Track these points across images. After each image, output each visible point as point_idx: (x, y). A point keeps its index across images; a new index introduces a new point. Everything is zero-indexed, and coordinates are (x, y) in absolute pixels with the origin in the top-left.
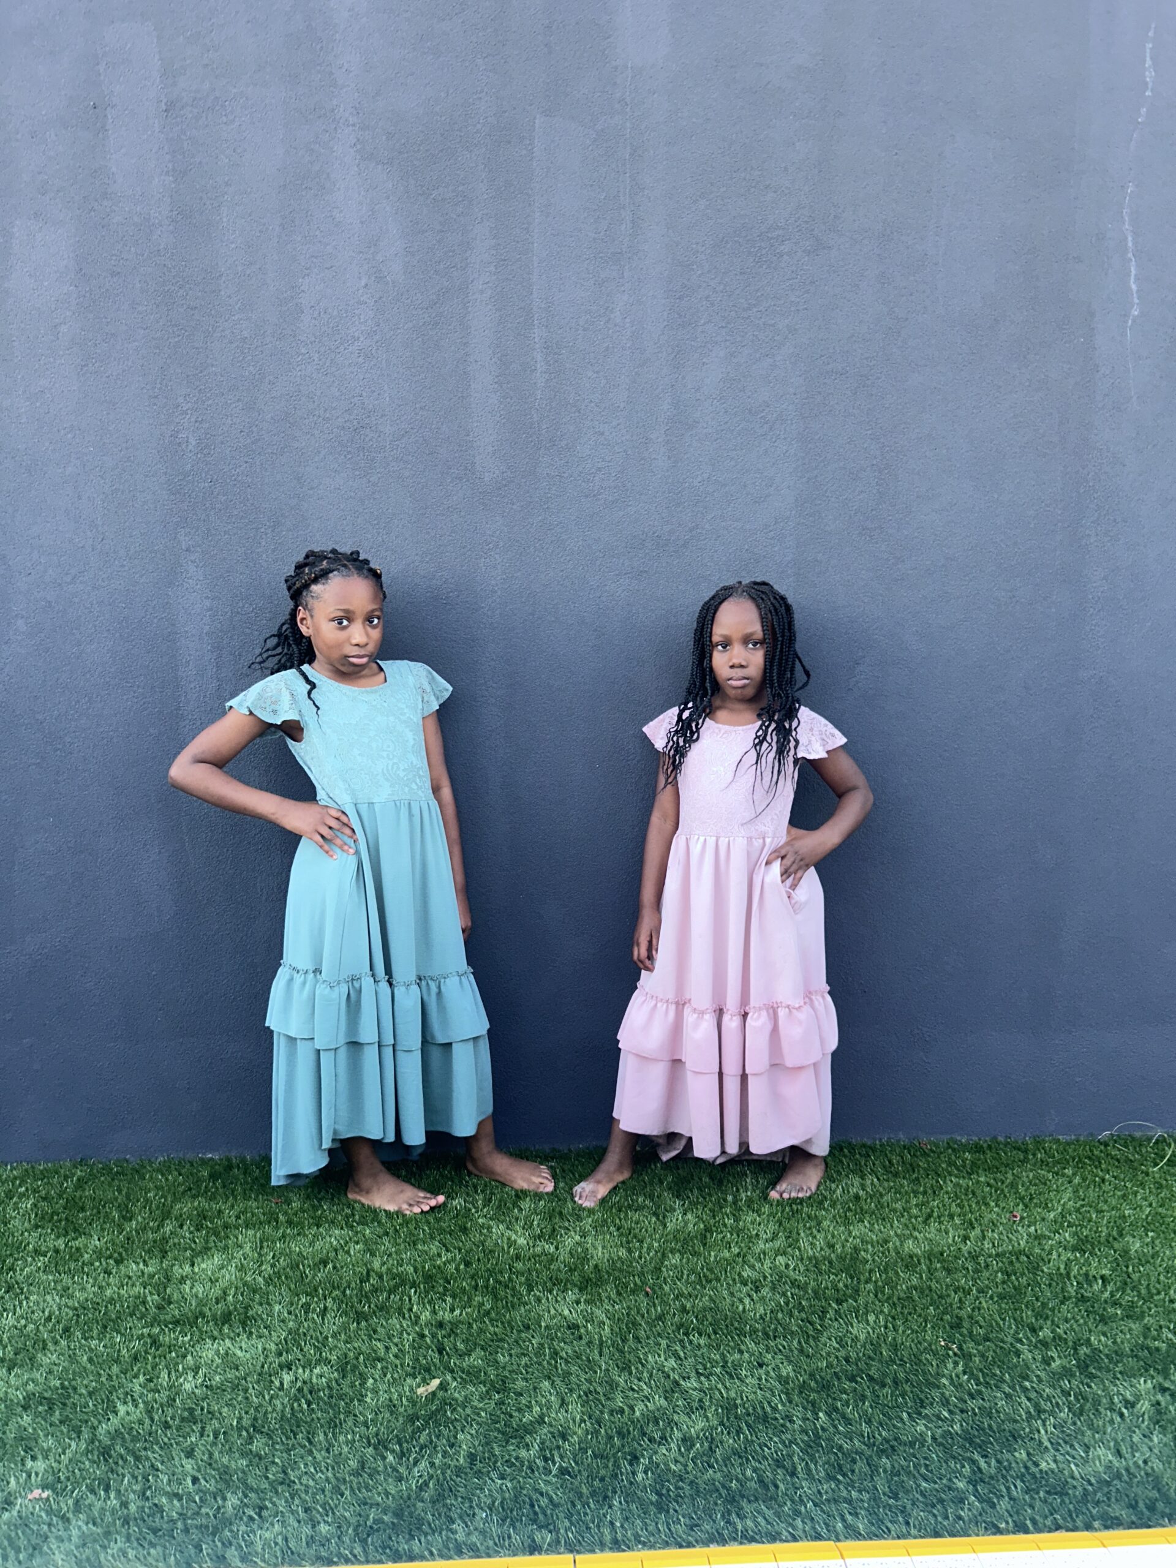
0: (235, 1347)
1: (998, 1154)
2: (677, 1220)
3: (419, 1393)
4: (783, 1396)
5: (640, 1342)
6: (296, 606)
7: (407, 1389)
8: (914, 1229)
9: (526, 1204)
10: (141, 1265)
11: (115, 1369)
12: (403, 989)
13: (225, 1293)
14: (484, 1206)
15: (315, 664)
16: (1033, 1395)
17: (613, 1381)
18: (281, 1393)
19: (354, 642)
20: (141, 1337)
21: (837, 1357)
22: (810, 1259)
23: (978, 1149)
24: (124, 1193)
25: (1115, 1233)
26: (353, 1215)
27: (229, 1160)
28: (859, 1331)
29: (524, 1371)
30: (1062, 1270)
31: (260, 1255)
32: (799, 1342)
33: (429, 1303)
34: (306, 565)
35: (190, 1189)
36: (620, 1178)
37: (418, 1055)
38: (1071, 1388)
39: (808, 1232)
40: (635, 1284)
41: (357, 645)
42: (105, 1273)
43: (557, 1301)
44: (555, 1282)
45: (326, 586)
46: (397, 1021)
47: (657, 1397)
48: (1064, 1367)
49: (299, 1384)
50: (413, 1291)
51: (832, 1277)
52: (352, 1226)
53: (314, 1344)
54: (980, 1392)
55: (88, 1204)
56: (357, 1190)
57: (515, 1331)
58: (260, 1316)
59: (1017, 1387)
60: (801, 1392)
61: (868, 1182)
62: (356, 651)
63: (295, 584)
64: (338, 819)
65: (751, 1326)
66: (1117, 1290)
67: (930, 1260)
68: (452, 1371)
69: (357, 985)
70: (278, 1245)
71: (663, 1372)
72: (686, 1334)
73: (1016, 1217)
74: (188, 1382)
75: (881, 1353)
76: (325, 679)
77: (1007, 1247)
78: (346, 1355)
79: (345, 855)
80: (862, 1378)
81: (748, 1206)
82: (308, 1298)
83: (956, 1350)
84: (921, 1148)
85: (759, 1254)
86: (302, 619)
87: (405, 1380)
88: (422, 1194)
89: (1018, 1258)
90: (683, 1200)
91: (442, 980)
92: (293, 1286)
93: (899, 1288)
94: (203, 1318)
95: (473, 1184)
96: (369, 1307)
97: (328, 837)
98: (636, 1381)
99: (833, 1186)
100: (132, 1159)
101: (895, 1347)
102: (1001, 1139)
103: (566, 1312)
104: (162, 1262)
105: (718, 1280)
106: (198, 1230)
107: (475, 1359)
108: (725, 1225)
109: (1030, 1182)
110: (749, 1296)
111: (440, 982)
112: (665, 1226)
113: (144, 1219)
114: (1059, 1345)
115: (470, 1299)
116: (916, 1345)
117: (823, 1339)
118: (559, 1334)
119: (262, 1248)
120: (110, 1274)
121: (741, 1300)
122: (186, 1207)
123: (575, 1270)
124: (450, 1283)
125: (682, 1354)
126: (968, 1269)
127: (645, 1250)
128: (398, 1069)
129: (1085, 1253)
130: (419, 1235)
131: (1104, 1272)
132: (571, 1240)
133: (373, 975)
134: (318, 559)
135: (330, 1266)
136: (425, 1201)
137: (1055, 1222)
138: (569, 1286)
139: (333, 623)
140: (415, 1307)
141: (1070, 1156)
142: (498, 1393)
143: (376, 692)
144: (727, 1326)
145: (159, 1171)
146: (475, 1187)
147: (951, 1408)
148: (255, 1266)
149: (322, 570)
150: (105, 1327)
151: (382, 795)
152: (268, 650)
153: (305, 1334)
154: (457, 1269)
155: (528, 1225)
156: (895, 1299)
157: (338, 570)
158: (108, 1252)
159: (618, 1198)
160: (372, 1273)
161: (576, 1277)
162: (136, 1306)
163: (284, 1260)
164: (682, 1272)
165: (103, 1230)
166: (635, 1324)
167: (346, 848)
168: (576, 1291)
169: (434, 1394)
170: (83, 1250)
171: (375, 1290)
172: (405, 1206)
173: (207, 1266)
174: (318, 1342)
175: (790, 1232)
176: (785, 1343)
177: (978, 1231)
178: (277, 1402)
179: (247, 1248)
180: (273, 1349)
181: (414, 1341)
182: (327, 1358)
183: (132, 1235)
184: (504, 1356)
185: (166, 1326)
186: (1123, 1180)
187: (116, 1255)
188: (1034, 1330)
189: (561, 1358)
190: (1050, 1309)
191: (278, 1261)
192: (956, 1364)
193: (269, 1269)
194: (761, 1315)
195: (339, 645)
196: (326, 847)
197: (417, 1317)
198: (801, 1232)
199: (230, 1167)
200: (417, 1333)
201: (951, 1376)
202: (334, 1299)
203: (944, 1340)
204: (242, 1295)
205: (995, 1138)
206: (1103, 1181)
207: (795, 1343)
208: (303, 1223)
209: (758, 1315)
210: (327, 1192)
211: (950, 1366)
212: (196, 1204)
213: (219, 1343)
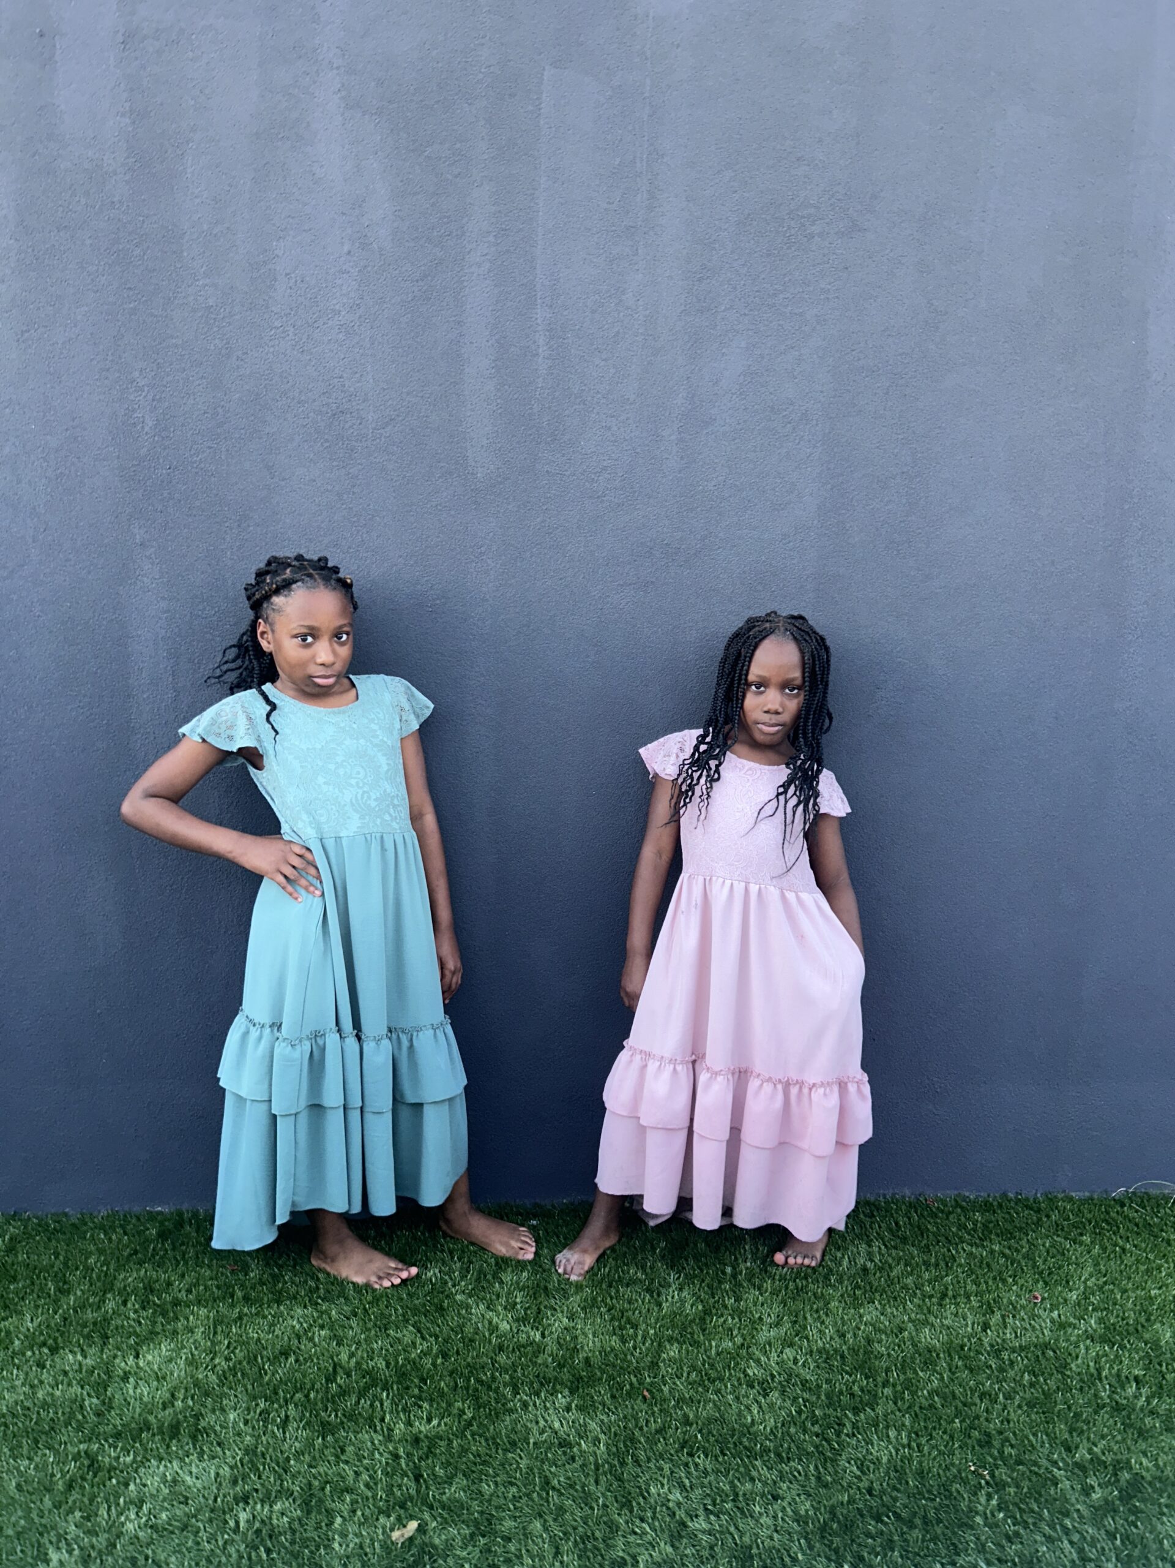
0: (184, 1473)
1: (1009, 1213)
2: (673, 1297)
3: (394, 1539)
4: (802, 1541)
5: (640, 1466)
6: (257, 618)
7: (380, 1531)
8: (929, 1312)
9: (507, 1277)
10: (79, 1357)
11: (48, 1502)
12: (373, 1044)
13: (173, 1395)
14: (462, 1279)
15: (278, 683)
16: (1076, 1537)
17: (612, 1521)
18: (237, 1538)
19: (319, 661)
20: (77, 1457)
21: (859, 1489)
22: (819, 1352)
23: (986, 1207)
24: (61, 1258)
25: (1143, 1320)
26: (318, 1288)
27: (180, 1214)
28: (882, 1451)
29: (511, 1507)
30: (1092, 1370)
31: (213, 1342)
32: (816, 1467)
33: (404, 1410)
34: (267, 572)
35: (136, 1252)
36: (608, 1244)
37: (388, 1118)
38: (1116, 1528)
39: (816, 1316)
40: (631, 1384)
41: (323, 665)
42: (38, 1366)
43: (546, 1409)
44: (543, 1381)
45: (289, 599)
46: (365, 1079)
47: (662, 1544)
48: (1106, 1501)
49: (257, 1525)
50: (385, 1394)
51: (846, 1377)
52: (317, 1304)
53: (274, 1468)
54: (1017, 1534)
55: (21, 1270)
56: (322, 1256)
57: (500, 1451)
58: (212, 1428)
59: (1058, 1527)
60: (823, 1537)
61: (876, 1249)
62: (321, 671)
63: (254, 594)
64: (300, 856)
65: (762, 1445)
66: (1153, 1397)
67: (950, 1355)
68: (431, 1507)
69: (320, 1042)
70: (234, 1330)
71: (668, 1508)
72: (691, 1455)
73: (1036, 1298)
74: (131, 1521)
75: (907, 1483)
76: (288, 699)
77: (1029, 1338)
78: (310, 1484)
79: (310, 896)
80: (889, 1517)
81: (749, 1281)
82: (267, 1404)
83: (988, 1477)
84: (928, 1206)
85: (765, 1345)
86: (263, 633)
87: (377, 1519)
88: (393, 1265)
89: (1043, 1353)
90: (679, 1272)
91: (415, 1034)
92: (250, 1387)
93: (920, 1394)
94: (149, 1429)
95: (449, 1248)
96: (336, 1416)
97: (292, 877)
98: (638, 1521)
99: (839, 1255)
100: (71, 1213)
101: (921, 1474)
102: (1011, 1195)
103: (557, 1425)
104: (102, 1351)
105: (721, 1379)
106: (144, 1308)
107: (455, 1491)
108: (725, 1307)
109: (1048, 1252)
110: (757, 1401)
111: (412, 1035)
112: (660, 1305)
113: (83, 1293)
114: (1098, 1470)
115: (450, 1405)
116: (944, 1471)
117: (843, 1463)
118: (549, 1455)
119: (215, 1333)
120: (44, 1367)
121: (748, 1408)
122: (131, 1277)
123: (564, 1366)
124: (426, 1384)
125: (687, 1482)
126: (991, 1366)
127: (640, 1338)
128: (365, 1132)
129: (1114, 1345)
130: (391, 1315)
131: (1137, 1373)
132: (558, 1323)
133: (339, 1031)
134: (282, 566)
135: (292, 1359)
136: (396, 1273)
137: (1079, 1304)
138: (558, 1387)
139: (296, 640)
140: (387, 1415)
141: (1086, 1219)
142: (484, 1536)
143: (344, 712)
144: (735, 1443)
145: (102, 1228)
146: (451, 1252)
147: (988, 1556)
148: (208, 1359)
149: (284, 580)
150: (36, 1442)
151: (351, 827)
152: (226, 662)
153: (263, 1455)
154: (434, 1364)
155: (511, 1306)
156: (917, 1409)
157: (302, 580)
158: (42, 1338)
159: (607, 1270)
160: (339, 1369)
161: (565, 1375)
162: (72, 1414)
163: (241, 1351)
164: (682, 1369)
165: (37, 1307)
166: (633, 1439)
167: (312, 889)
168: (566, 1392)
169: (411, 1539)
170: (13, 1335)
171: (344, 1392)
172: (373, 1279)
173: (152, 1357)
174: (278, 1464)
175: (796, 1316)
176: (800, 1467)
177: (998, 1315)
178: (232, 1550)
179: (198, 1334)
180: (228, 1475)
181: (387, 1463)
182: (288, 1490)
183: (69, 1315)
184: (489, 1486)
185: (106, 1441)
186: (1145, 1251)
187: (50, 1342)
188: (1068, 1449)
189: (554, 1488)
190: (1084, 1422)
191: (233, 1352)
192: (989, 1497)
193: (223, 1363)
194: (771, 1429)
195: (304, 664)
196: (290, 888)
197: (390, 1430)
198: (808, 1316)
199: (180, 1224)
200: (390, 1453)
201: (985, 1514)
202: (296, 1405)
203: (974, 1464)
204: (193, 1398)
205: (1004, 1195)
206: (1124, 1250)
207: (812, 1468)
208: (262, 1299)
209: (768, 1429)
210: (288, 1256)
211: (983, 1500)
212: (142, 1272)
213: (165, 1466)
